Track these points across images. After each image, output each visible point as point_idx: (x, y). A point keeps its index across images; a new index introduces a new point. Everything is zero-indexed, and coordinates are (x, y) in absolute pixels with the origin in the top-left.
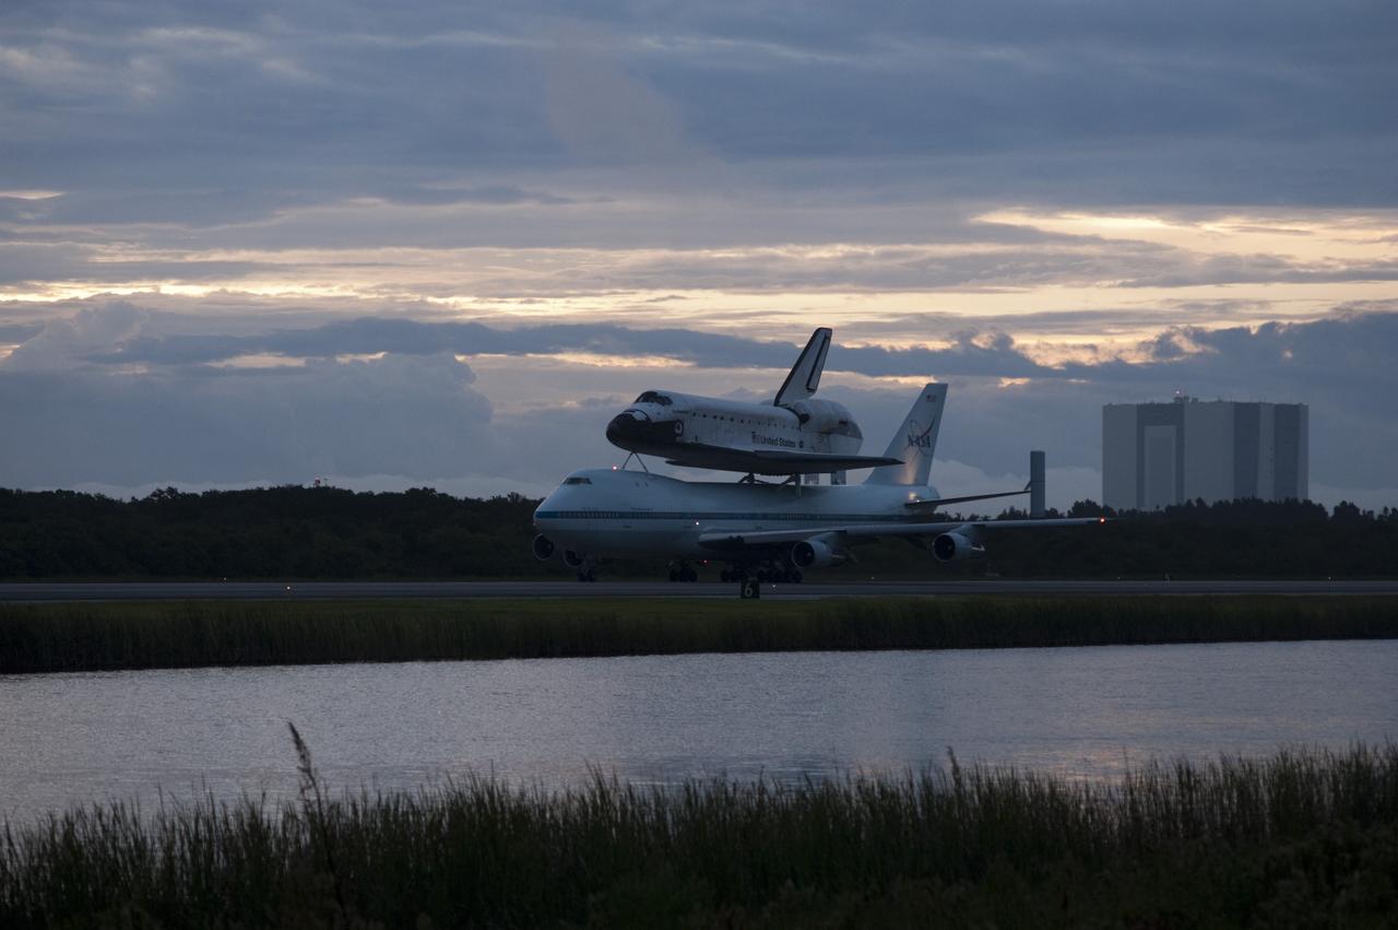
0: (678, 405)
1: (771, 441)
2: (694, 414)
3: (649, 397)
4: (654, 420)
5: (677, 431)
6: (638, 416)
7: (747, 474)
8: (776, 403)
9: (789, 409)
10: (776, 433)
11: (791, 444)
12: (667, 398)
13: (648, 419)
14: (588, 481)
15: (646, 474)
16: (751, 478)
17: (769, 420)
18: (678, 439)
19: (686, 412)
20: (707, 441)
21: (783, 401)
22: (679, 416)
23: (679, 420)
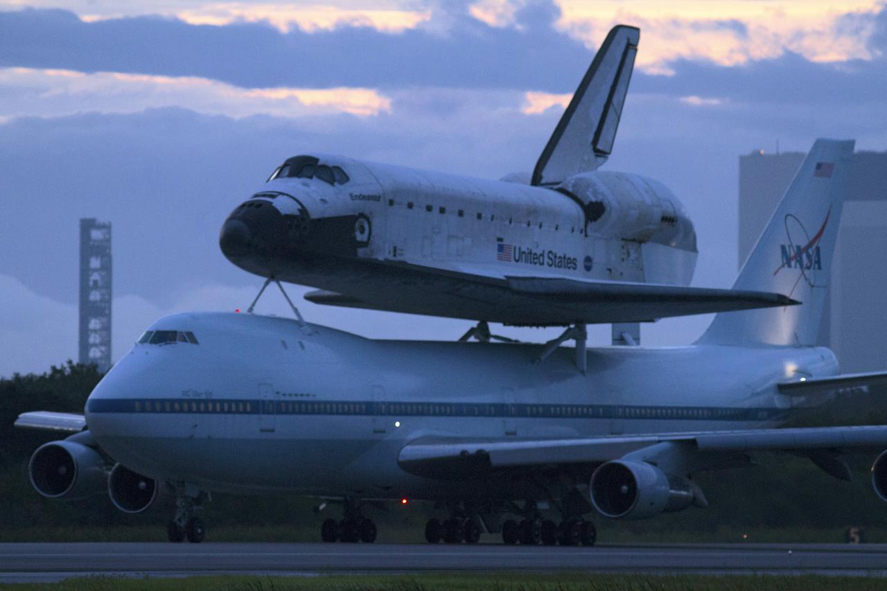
0: (360, 184)
1: (532, 258)
2: (391, 203)
3: (301, 167)
4: (315, 214)
5: (360, 237)
6: (284, 206)
7: (474, 324)
8: (536, 180)
9: (563, 191)
10: (543, 241)
11: (569, 263)
12: (338, 168)
13: (303, 211)
14: (190, 337)
15: (299, 323)
16: (482, 331)
17: (530, 215)
18: (361, 252)
19: (376, 198)
20: (414, 257)
21: (548, 175)
22: (361, 206)
23: (362, 215)
